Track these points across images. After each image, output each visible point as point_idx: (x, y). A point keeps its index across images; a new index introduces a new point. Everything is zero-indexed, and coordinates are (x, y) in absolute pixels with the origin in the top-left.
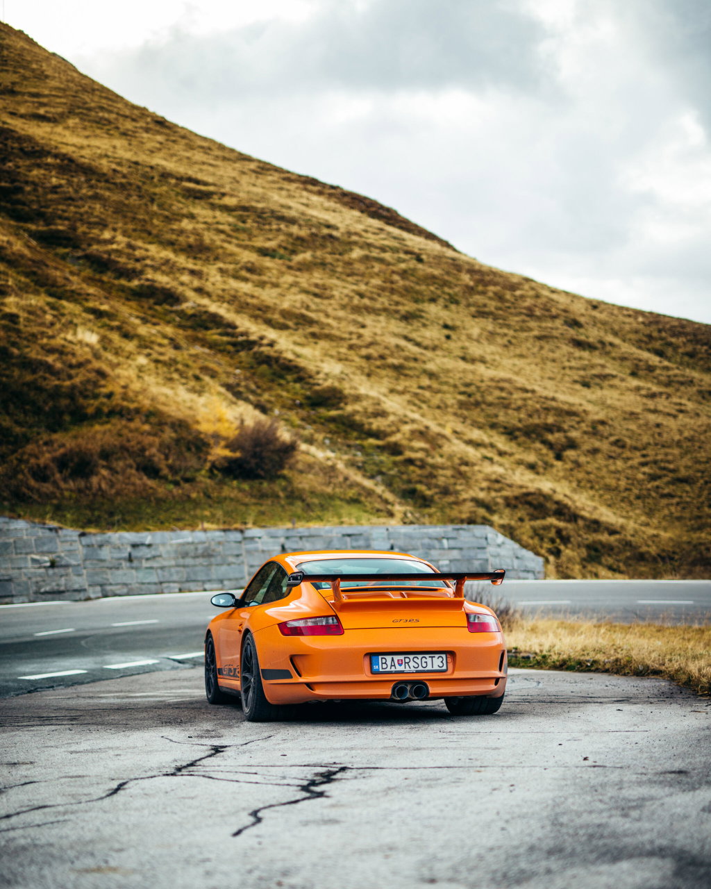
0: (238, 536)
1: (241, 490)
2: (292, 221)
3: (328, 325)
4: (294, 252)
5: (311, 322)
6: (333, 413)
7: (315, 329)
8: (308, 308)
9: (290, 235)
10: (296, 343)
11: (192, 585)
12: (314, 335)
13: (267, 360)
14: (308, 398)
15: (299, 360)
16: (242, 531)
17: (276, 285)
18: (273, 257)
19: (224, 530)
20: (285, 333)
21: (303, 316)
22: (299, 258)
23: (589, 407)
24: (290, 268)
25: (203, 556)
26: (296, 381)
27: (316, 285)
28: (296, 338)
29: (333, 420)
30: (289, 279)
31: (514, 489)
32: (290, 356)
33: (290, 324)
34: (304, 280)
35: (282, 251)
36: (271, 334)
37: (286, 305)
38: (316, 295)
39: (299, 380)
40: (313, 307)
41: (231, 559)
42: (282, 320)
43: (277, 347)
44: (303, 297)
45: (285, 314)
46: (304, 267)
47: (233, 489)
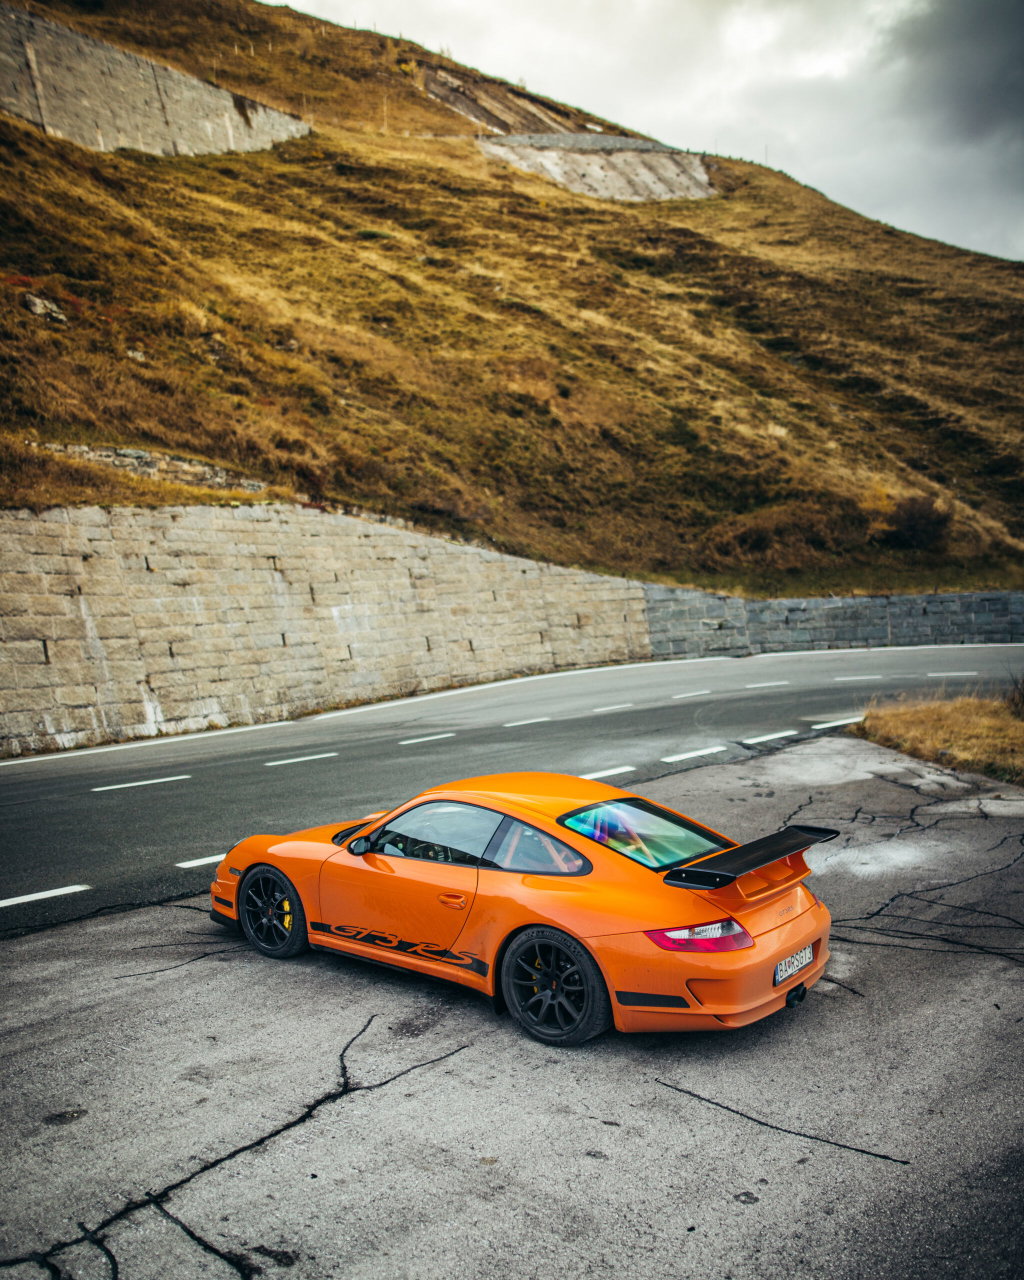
0: (884, 601)
1: (895, 558)
2: (995, 306)
3: (1017, 398)
4: (993, 335)
5: (1000, 397)
6: (1008, 479)
7: (1003, 403)
8: (999, 384)
9: (991, 319)
10: (983, 417)
11: (840, 643)
12: (1001, 409)
13: (952, 434)
14: (985, 466)
15: (983, 433)
16: (887, 597)
17: (970, 366)
18: (972, 341)
19: (872, 597)
20: (973, 409)
21: (993, 393)
22: (997, 339)
24: (987, 349)
25: (851, 618)
26: (976, 452)
27: (1010, 363)
28: (983, 413)
29: (1007, 485)
30: (984, 359)
32: (974, 429)
33: (980, 400)
34: (998, 360)
35: (981, 335)
36: (960, 411)
37: (977, 384)
38: (1008, 372)
39: (980, 450)
40: (1004, 382)
41: (876, 621)
42: (972, 398)
43: (963, 422)
44: (996, 375)
45: (976, 392)
46: (1002, 347)
47: (887, 558)
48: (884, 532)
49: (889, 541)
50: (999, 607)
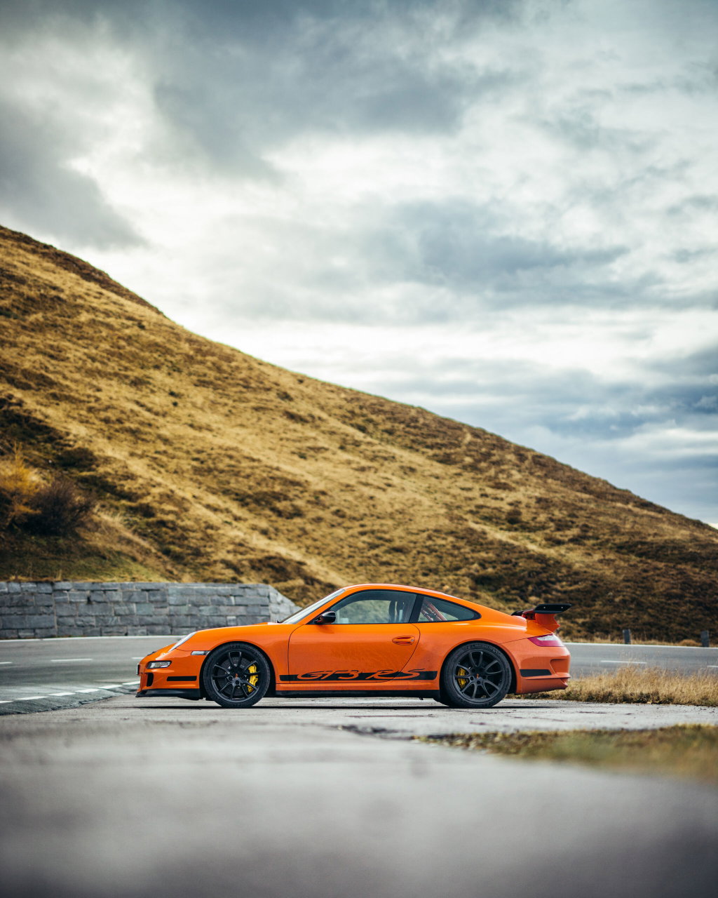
0: (49, 588)
1: (39, 545)
2: (22, 281)
3: (67, 386)
4: (26, 312)
5: (52, 384)
6: (85, 474)
7: (55, 390)
8: (46, 369)
9: (21, 295)
10: (38, 403)
11: (7, 632)
12: (54, 396)
13: (17, 419)
14: (59, 458)
15: (47, 420)
16: (52, 584)
17: (13, 345)
18: (8, 316)
19: (36, 583)
20: (30, 392)
21: (43, 376)
22: (32, 318)
23: (310, 478)
24: (24, 328)
25: (17, 606)
26: (46, 442)
27: (51, 347)
28: (38, 398)
29: (84, 480)
30: (24, 339)
31: (256, 553)
32: (40, 417)
33: (32, 384)
34: (39, 340)
35: (15, 311)
36: (18, 394)
37: (27, 365)
38: (52, 357)
39: (51, 440)
40: (51, 368)
41: (43, 610)
42: (24, 380)
43: (25, 407)
44: (39, 357)
45: (26, 373)
46: (38, 328)
47: (33, 543)
48: (26, 514)
49: (32, 526)
50: (159, 598)
